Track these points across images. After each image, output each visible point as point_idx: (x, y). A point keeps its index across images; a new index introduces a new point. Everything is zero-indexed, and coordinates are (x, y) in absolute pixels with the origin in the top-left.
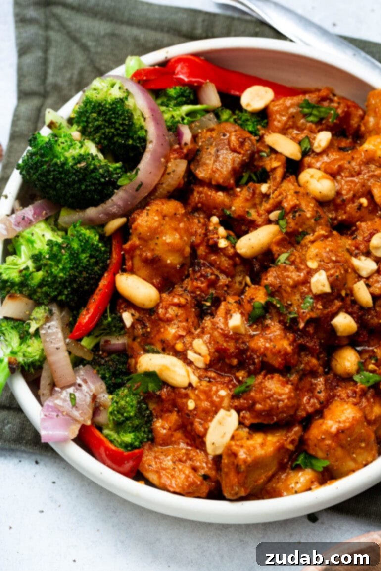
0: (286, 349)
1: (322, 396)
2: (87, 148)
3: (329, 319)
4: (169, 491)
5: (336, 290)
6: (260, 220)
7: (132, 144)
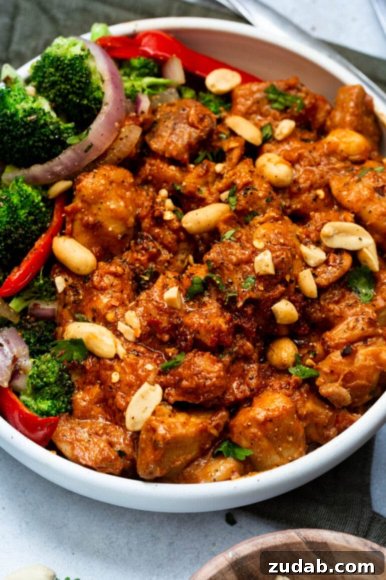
0: (221, 326)
1: (253, 382)
2: (40, 104)
3: (269, 303)
5: (280, 274)
6: (210, 199)
7: (87, 105)
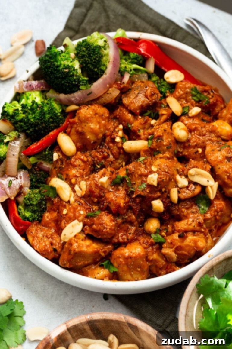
0: (120, 204)
1: (130, 236)
2: (74, 64)
3: (150, 199)
4: (34, 249)
5: (160, 187)
6: (143, 136)
7: (96, 71)
